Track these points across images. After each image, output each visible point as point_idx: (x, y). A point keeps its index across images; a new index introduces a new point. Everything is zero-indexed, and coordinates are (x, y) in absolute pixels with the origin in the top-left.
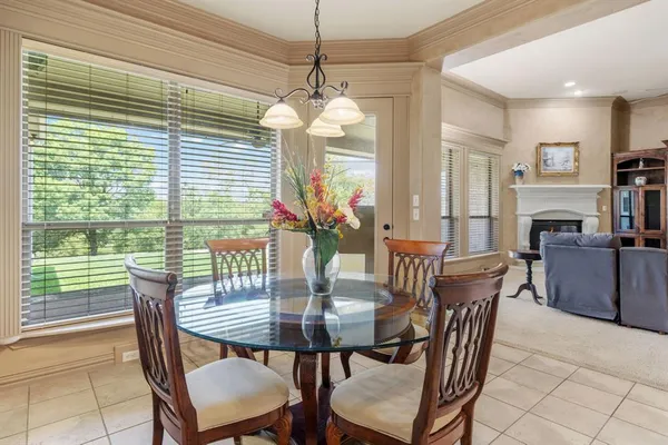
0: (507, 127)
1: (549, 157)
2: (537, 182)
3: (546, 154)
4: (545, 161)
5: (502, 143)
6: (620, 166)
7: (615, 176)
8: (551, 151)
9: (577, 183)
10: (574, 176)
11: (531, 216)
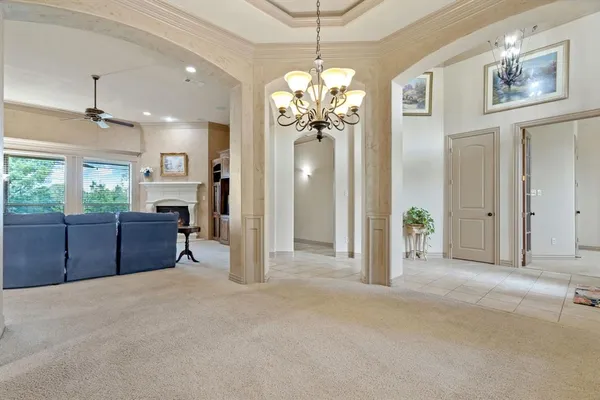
0: (143, 142)
1: (169, 163)
2: (162, 180)
3: (166, 161)
4: (166, 166)
5: (139, 154)
7: (213, 175)
8: (169, 158)
9: (187, 180)
10: (186, 176)
11: (155, 203)
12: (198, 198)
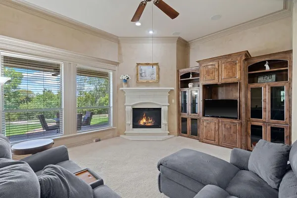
0: (120, 54)
1: (143, 71)
2: (137, 86)
3: (141, 70)
4: (141, 74)
5: (117, 64)
6: (182, 77)
7: (180, 83)
8: (144, 68)
9: (159, 86)
10: (157, 82)
11: (132, 106)
12: (170, 101)
